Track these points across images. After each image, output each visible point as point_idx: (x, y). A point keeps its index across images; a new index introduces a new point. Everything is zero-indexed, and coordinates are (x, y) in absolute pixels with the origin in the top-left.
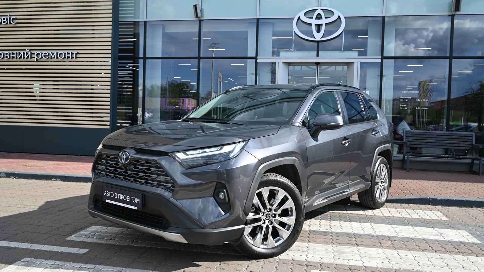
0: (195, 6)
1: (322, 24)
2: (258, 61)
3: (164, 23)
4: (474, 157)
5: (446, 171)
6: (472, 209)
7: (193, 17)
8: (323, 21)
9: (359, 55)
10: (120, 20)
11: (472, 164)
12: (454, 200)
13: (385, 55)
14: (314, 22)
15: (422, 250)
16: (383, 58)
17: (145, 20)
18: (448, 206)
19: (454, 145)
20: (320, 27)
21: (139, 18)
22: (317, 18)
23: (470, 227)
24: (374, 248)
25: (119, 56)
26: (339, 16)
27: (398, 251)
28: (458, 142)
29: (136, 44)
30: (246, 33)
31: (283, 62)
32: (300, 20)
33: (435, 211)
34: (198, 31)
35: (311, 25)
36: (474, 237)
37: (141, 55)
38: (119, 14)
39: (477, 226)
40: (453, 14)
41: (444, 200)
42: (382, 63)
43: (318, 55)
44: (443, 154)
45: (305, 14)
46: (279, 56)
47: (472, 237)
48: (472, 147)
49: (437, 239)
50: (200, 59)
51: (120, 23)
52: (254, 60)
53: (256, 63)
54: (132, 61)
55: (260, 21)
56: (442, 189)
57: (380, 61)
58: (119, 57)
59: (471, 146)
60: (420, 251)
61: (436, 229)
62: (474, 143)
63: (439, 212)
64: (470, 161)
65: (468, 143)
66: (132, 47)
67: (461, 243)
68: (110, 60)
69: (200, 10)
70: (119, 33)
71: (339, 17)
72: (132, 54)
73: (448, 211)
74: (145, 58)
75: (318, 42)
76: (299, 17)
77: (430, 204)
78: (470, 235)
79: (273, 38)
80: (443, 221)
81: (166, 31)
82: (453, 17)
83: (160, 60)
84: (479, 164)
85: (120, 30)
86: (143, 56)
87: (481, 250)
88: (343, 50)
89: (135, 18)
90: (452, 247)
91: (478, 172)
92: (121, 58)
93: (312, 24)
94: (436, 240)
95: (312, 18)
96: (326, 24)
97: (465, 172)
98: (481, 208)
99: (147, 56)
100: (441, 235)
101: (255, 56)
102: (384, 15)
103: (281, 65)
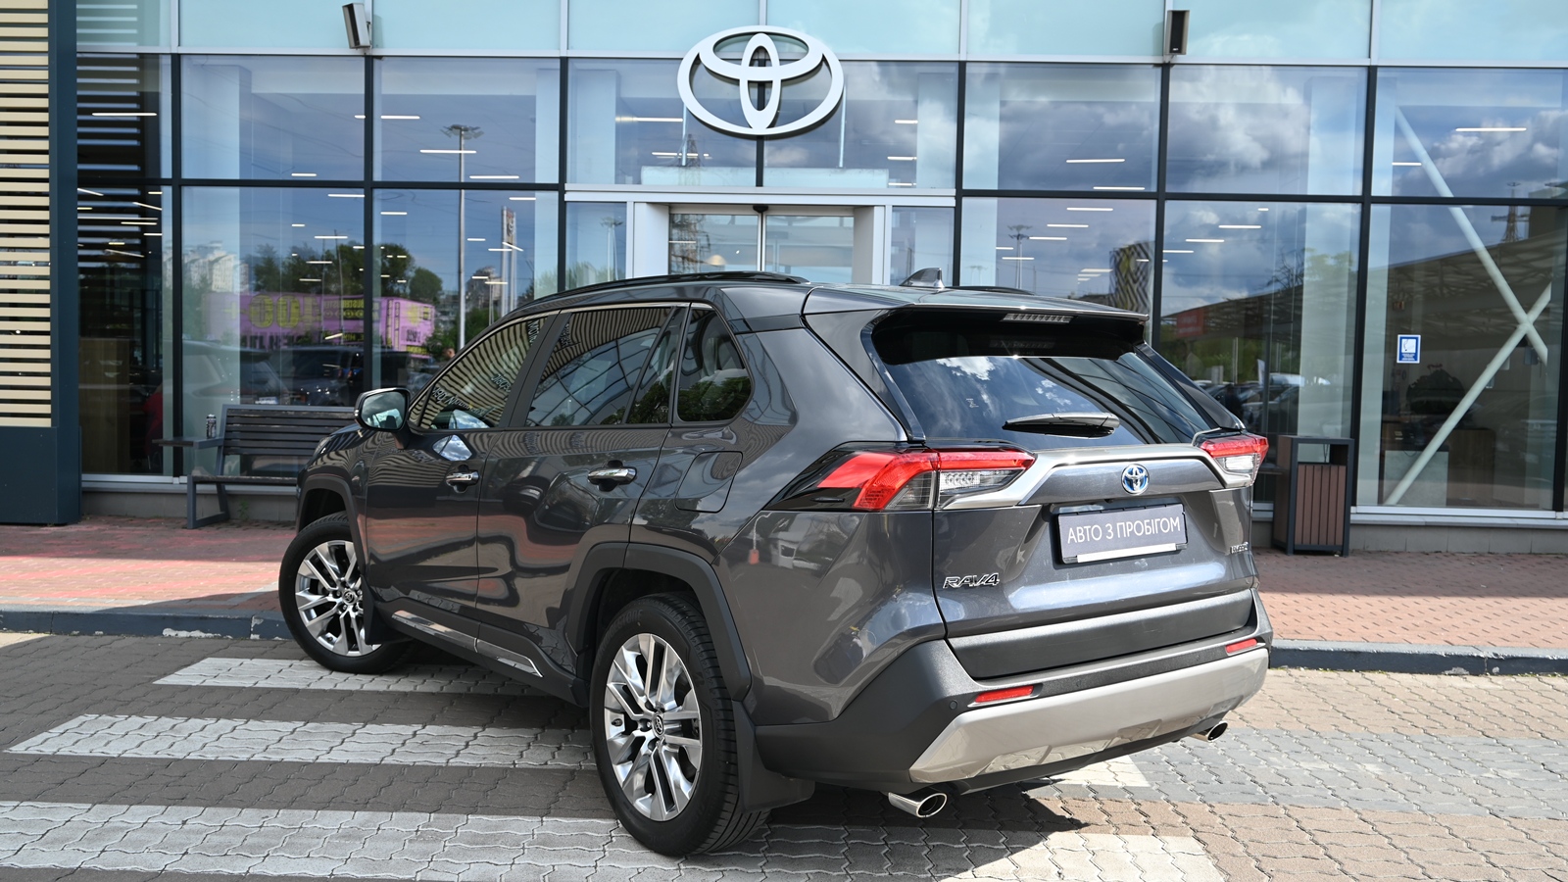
0: (350, 9)
1: (771, 82)
2: (568, 197)
3: (244, 64)
7: (339, 44)
8: (774, 73)
10: (81, 45)
13: (965, 187)
14: (746, 73)
16: (961, 194)
17: (174, 51)
20: (767, 90)
21: (157, 44)
22: (757, 62)
25: (80, 171)
26: (823, 56)
29: (147, 130)
30: (529, 103)
31: (647, 203)
32: (700, 67)
34: (362, 91)
35: (736, 82)
36: (1138, 766)
37: (166, 172)
38: (74, 25)
40: (1167, 62)
42: (958, 209)
43: (759, 183)
45: (718, 47)
46: (639, 182)
50: (372, 189)
51: (79, 56)
52: (555, 195)
53: (563, 204)
54: (135, 192)
55: (571, 65)
57: (952, 202)
58: (79, 179)
66: (134, 143)
67: (1092, 790)
68: (44, 187)
69: (369, 23)
70: (79, 93)
71: (824, 59)
72: (135, 168)
74: (178, 183)
75: (759, 140)
76: (698, 55)
79: (618, 119)
81: (255, 90)
82: (1166, 68)
83: (236, 191)
85: (79, 80)
87: (1138, 810)
88: (841, 165)
89: (141, 44)
92: (87, 179)
93: (738, 80)
95: (739, 61)
96: (782, 81)
99: (186, 175)
101: (556, 181)
102: (963, 59)
103: (644, 211)
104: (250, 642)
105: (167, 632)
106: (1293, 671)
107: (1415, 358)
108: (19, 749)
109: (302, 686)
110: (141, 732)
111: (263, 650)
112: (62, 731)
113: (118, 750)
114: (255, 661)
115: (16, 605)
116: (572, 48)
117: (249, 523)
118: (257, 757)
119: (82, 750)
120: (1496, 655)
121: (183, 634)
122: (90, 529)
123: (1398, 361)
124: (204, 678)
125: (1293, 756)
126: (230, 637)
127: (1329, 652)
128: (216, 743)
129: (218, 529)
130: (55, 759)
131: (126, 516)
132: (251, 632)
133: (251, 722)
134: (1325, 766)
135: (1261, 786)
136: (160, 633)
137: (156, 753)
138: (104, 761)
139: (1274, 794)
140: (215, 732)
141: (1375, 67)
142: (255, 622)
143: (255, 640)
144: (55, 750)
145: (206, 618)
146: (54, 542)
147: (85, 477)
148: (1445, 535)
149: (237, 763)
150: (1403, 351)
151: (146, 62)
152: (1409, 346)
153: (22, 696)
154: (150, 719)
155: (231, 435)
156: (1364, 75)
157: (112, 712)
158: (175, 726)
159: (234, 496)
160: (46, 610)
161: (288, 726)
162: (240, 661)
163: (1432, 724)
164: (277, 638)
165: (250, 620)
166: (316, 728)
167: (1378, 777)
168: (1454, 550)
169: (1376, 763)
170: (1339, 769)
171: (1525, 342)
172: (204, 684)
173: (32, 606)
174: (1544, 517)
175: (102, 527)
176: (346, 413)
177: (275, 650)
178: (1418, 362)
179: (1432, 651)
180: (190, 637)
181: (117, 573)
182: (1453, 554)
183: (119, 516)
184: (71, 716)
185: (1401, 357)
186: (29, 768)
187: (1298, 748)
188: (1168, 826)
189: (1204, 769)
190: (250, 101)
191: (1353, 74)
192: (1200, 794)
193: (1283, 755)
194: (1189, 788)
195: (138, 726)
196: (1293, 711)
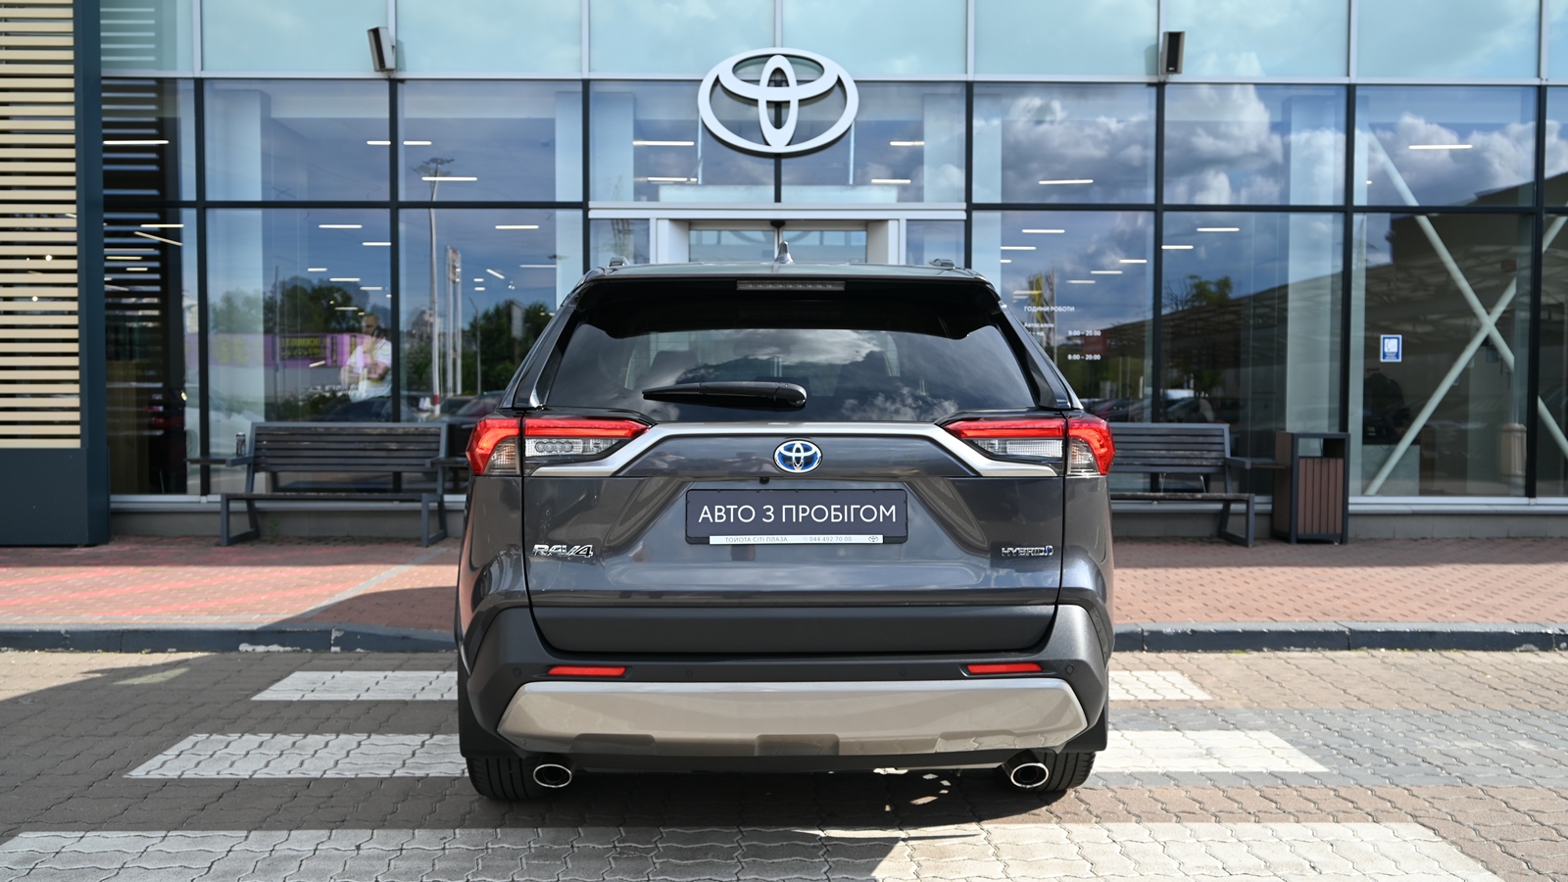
0: (375, 32)
1: (788, 102)
2: (592, 214)
3: (261, 89)
4: (1230, 495)
5: (1157, 538)
6: (1262, 654)
7: (366, 68)
8: (792, 93)
9: (900, 200)
10: (105, 71)
11: (1223, 516)
12: (1210, 632)
13: (976, 200)
14: (764, 93)
15: (1177, 816)
16: (972, 207)
17: (197, 75)
18: (1195, 650)
19: (1177, 461)
20: (784, 111)
21: (175, 69)
22: (773, 83)
23: (1279, 719)
24: (1034, 822)
25: (106, 196)
26: (839, 77)
27: (1108, 825)
28: (1187, 452)
29: (167, 158)
30: (550, 125)
31: (669, 219)
32: (718, 88)
33: (1163, 670)
34: (386, 115)
35: (754, 102)
36: (1301, 750)
37: (188, 193)
38: (98, 52)
39: (1296, 712)
40: (1162, 80)
41: (1184, 634)
42: (968, 223)
43: (778, 199)
44: (1145, 490)
45: (737, 67)
46: (656, 199)
47: (1295, 751)
48: (1223, 466)
49: (1203, 770)
50: (397, 208)
51: (104, 82)
52: (579, 213)
53: (587, 221)
54: (155, 216)
55: (594, 88)
56: (1167, 598)
57: (963, 216)
58: (104, 201)
59: (1220, 464)
60: (1170, 821)
61: (1189, 733)
62: (1228, 455)
63: (1177, 674)
64: (1219, 506)
65: (1214, 454)
66: (154, 168)
67: (1276, 777)
68: (73, 208)
69: (393, 47)
70: (105, 119)
71: (839, 82)
72: (154, 192)
73: (1198, 667)
74: (202, 205)
75: (778, 157)
76: (718, 77)
77: (1146, 648)
78: (1288, 745)
79: (635, 143)
80: (1198, 705)
81: (276, 114)
82: (1160, 87)
83: (258, 213)
84: (1246, 514)
85: (104, 107)
86: (194, 199)
87: (1339, 796)
88: (851, 182)
89: (160, 68)
90: (1255, 796)
91: (1243, 536)
92: (112, 204)
93: (756, 101)
94: (1202, 774)
95: (757, 82)
96: (800, 101)
97: (1208, 538)
98: (1283, 650)
99: (210, 197)
100: (1209, 753)
101: (579, 198)
102: (970, 78)
103: (665, 226)
104: (331, 656)
105: (244, 647)
106: (1374, 652)
107: (1397, 356)
108: (139, 773)
109: (408, 698)
110: (261, 750)
111: (349, 662)
112: (177, 753)
113: (247, 771)
114: (346, 674)
115: (81, 624)
116: (594, 70)
117: (279, 540)
118: (398, 773)
119: (208, 772)
120: (1562, 631)
121: (261, 649)
122: (122, 549)
124: (302, 693)
125: (1439, 735)
126: (309, 650)
127: (1405, 632)
128: (348, 760)
129: (252, 545)
130: (180, 782)
131: (153, 536)
132: (332, 645)
133: (373, 736)
134: (1480, 745)
135: (1437, 766)
136: (236, 649)
137: (289, 772)
138: (237, 783)
139: (1458, 774)
140: (342, 748)
141: (1355, 85)
142: (335, 634)
143: (336, 653)
144: (179, 773)
145: (284, 632)
147: (114, 498)
148: (1430, 520)
149: (382, 780)
150: (1386, 350)
151: (164, 87)
152: (1391, 345)
153: (118, 717)
154: (266, 737)
155: (259, 453)
156: (1343, 93)
157: (222, 731)
158: (294, 743)
159: (264, 513)
160: (115, 628)
161: (415, 740)
162: (331, 674)
163: (1542, 699)
164: (358, 650)
165: (330, 633)
166: (445, 740)
167: (1539, 754)
168: (1438, 536)
169: (1524, 739)
170: (1496, 746)
171: (1488, 342)
172: (304, 699)
173: (97, 624)
174: (1517, 503)
175: (134, 547)
176: (376, 428)
177: (361, 662)
178: (1400, 360)
179: (1501, 628)
180: (268, 652)
181: (171, 590)
182: (1439, 540)
183: (147, 536)
184: (179, 737)
185: (1384, 356)
186: (160, 794)
187: (1439, 727)
188: (1383, 811)
189: (1368, 751)
190: (272, 127)
191: (1331, 92)
192: (1385, 777)
193: (1431, 735)
194: (1369, 772)
195: (257, 745)
196: (1402, 692)
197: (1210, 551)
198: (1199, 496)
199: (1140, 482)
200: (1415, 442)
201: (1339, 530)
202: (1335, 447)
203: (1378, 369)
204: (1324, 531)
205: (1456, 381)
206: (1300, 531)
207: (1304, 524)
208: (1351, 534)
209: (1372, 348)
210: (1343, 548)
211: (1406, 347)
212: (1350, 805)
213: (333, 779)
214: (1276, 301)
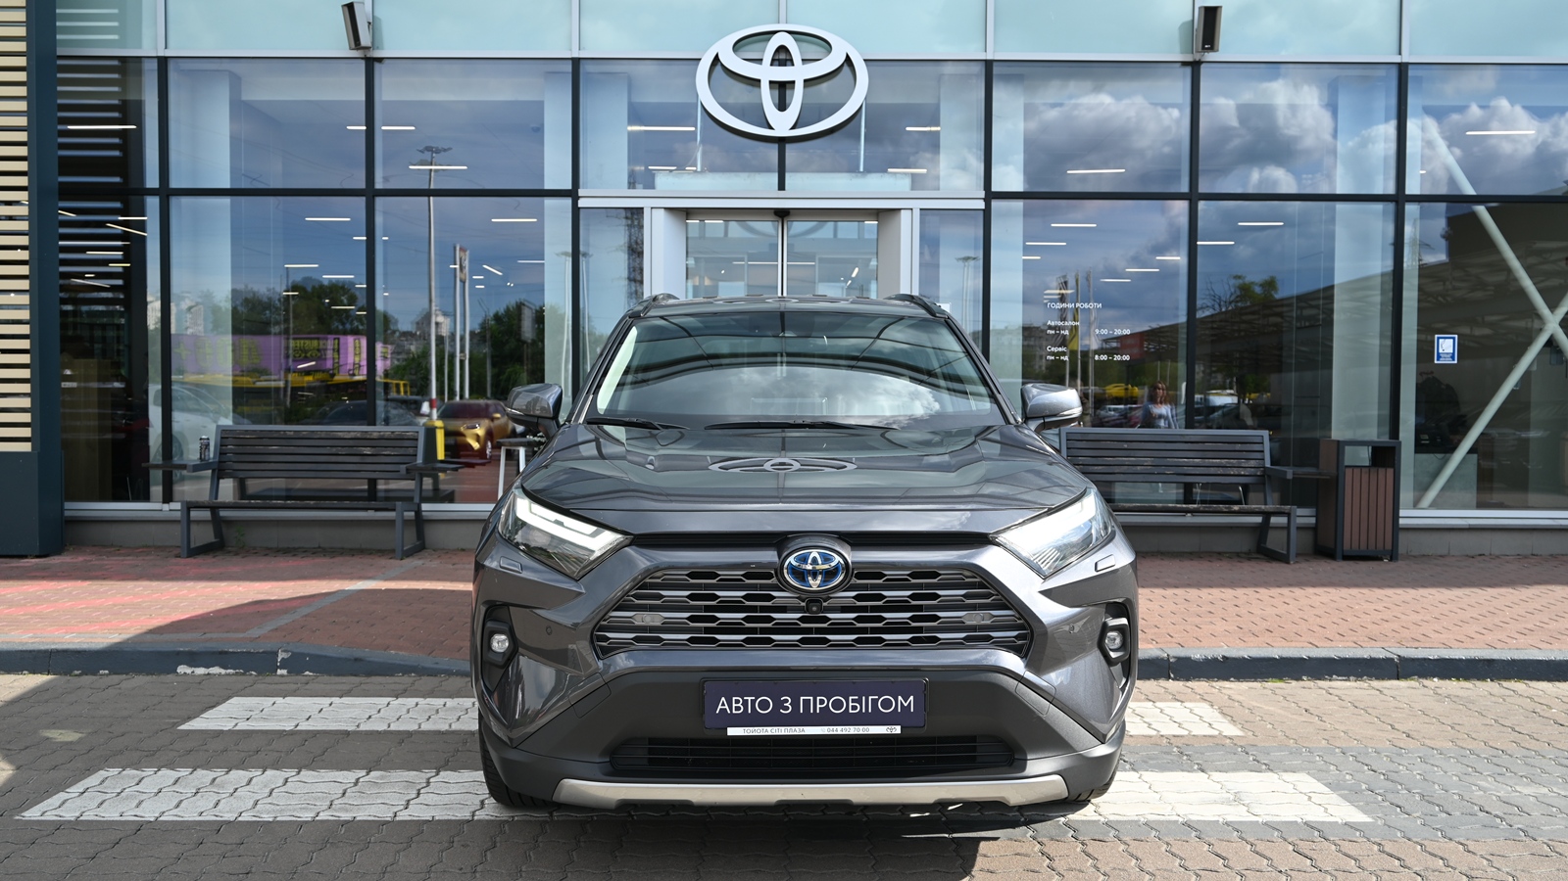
0: (350, 8)
1: (794, 82)
2: (582, 203)
3: (233, 68)
4: (1270, 507)
5: (1191, 553)
6: (1301, 683)
7: (341, 47)
8: (797, 73)
9: (914, 188)
11: (1263, 530)
12: (1244, 658)
13: (995, 187)
14: (767, 73)
15: (1197, 875)
16: (990, 196)
17: (161, 54)
18: (1227, 679)
19: (1212, 471)
20: (788, 92)
21: (140, 46)
22: (778, 62)
23: (1318, 758)
25: (61, 183)
26: (847, 56)
28: (1223, 461)
29: (131, 144)
30: (539, 106)
31: (665, 208)
32: (719, 68)
33: (1191, 701)
34: (363, 98)
35: (756, 83)
36: (1341, 796)
37: (152, 180)
38: (54, 30)
39: (1337, 750)
40: (1197, 59)
41: (1215, 660)
42: (987, 213)
43: (782, 186)
44: (1178, 502)
45: (738, 46)
46: (652, 186)
47: (1334, 797)
48: (1262, 476)
49: (1230, 819)
50: (374, 196)
51: (60, 62)
52: (568, 201)
53: (576, 211)
54: (118, 205)
55: (585, 68)
56: (1197, 620)
57: (981, 205)
58: (59, 189)
59: (1259, 474)
61: (1216, 775)
62: (1268, 464)
63: (1206, 705)
64: (1259, 519)
65: (1252, 463)
66: (117, 153)
67: (1312, 828)
68: (23, 196)
69: (369, 23)
70: (59, 101)
71: (848, 60)
72: (117, 180)
73: (1230, 698)
74: (166, 193)
75: (782, 142)
76: (717, 55)
77: (1172, 676)
78: (1326, 790)
79: (630, 128)
80: (1228, 741)
81: (245, 97)
82: (1195, 66)
83: (226, 201)
84: (1288, 528)
85: (59, 88)
86: (157, 186)
87: (1384, 852)
88: (861, 169)
89: (124, 46)
90: (1289, 851)
91: (1285, 552)
92: (68, 192)
93: (759, 81)
94: (1227, 824)
95: (759, 61)
96: (805, 81)
97: (1245, 553)
98: (1325, 679)
99: (174, 184)
100: (1237, 799)
101: (569, 186)
102: (990, 57)
103: (660, 216)
104: (276, 679)
105: (182, 669)
106: (1426, 682)
107: (1453, 358)
108: (33, 814)
109: (351, 728)
110: (176, 788)
111: (294, 687)
112: (81, 790)
113: (154, 812)
114: (289, 699)
115: (7, 643)
116: (584, 48)
117: (245, 550)
118: (322, 816)
119: (110, 814)
121: (201, 671)
122: (75, 560)
123: (1436, 362)
124: (236, 721)
125: (1499, 778)
126: (253, 673)
127: (1460, 660)
128: (269, 800)
129: (214, 557)
130: (77, 825)
131: (112, 546)
132: (278, 667)
133: (304, 772)
134: (1545, 790)
135: (1497, 816)
136: (175, 671)
137: (201, 814)
138: (140, 827)
139: (1520, 826)
140: (265, 786)
141: (1407, 64)
142: (281, 656)
143: (282, 676)
144: (77, 814)
145: (226, 653)
146: (38, 574)
147: (68, 505)
148: (1487, 536)
149: (301, 824)
150: (1441, 351)
151: (128, 67)
152: (1446, 346)
154: (184, 772)
155: (224, 458)
156: (1394, 73)
157: (137, 766)
158: (214, 779)
159: (230, 522)
160: (43, 647)
161: (348, 777)
162: (272, 700)
164: (307, 673)
165: (276, 654)
166: (382, 777)
168: (1497, 553)
170: (1563, 793)
171: (1551, 343)
172: (237, 728)
173: (26, 643)
175: (88, 558)
176: (349, 432)
177: (307, 687)
178: (1456, 362)
180: (208, 674)
181: (115, 605)
182: (1498, 557)
183: (104, 546)
184: (89, 771)
185: (1439, 358)
186: (50, 839)
187: (1498, 770)
188: (1433, 871)
189: (1417, 798)
190: (241, 109)
191: (1381, 72)
192: (1437, 829)
193: (1489, 779)
194: (1419, 823)
195: (172, 781)
196: (1457, 727)
197: (1248, 568)
198: (1236, 508)
199: (1170, 493)
200: (1471, 451)
201: (1389, 546)
202: (1384, 456)
203: (1432, 373)
204: (1372, 547)
205: (1516, 386)
206: (1347, 546)
207: (1350, 541)
208: (1402, 550)
209: (1426, 351)
210: (1393, 565)
211: (1463, 350)
212: (1397, 862)
213: (248, 822)
214: (1321, 302)
